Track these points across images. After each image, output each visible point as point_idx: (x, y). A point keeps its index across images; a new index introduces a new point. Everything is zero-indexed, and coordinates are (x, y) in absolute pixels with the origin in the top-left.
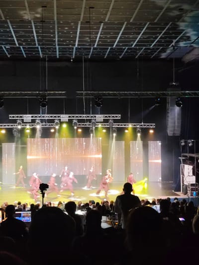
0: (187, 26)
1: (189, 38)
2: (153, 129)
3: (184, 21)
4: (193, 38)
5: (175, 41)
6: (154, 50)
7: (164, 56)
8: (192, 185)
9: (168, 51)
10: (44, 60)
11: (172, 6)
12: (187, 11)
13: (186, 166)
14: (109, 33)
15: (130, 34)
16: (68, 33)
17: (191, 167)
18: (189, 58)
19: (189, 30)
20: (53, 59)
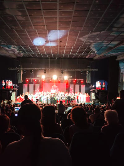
0: (93, 48)
1: (94, 52)
2: (83, 81)
3: (91, 46)
4: (96, 52)
5: (90, 52)
6: (83, 56)
7: (87, 57)
8: (94, 99)
9: (88, 56)
10: (49, 58)
11: (87, 41)
12: (92, 43)
13: (92, 93)
14: (68, 50)
15: (74, 50)
16: (55, 50)
17: (94, 93)
18: (95, 58)
19: (94, 49)
20: (51, 58)
